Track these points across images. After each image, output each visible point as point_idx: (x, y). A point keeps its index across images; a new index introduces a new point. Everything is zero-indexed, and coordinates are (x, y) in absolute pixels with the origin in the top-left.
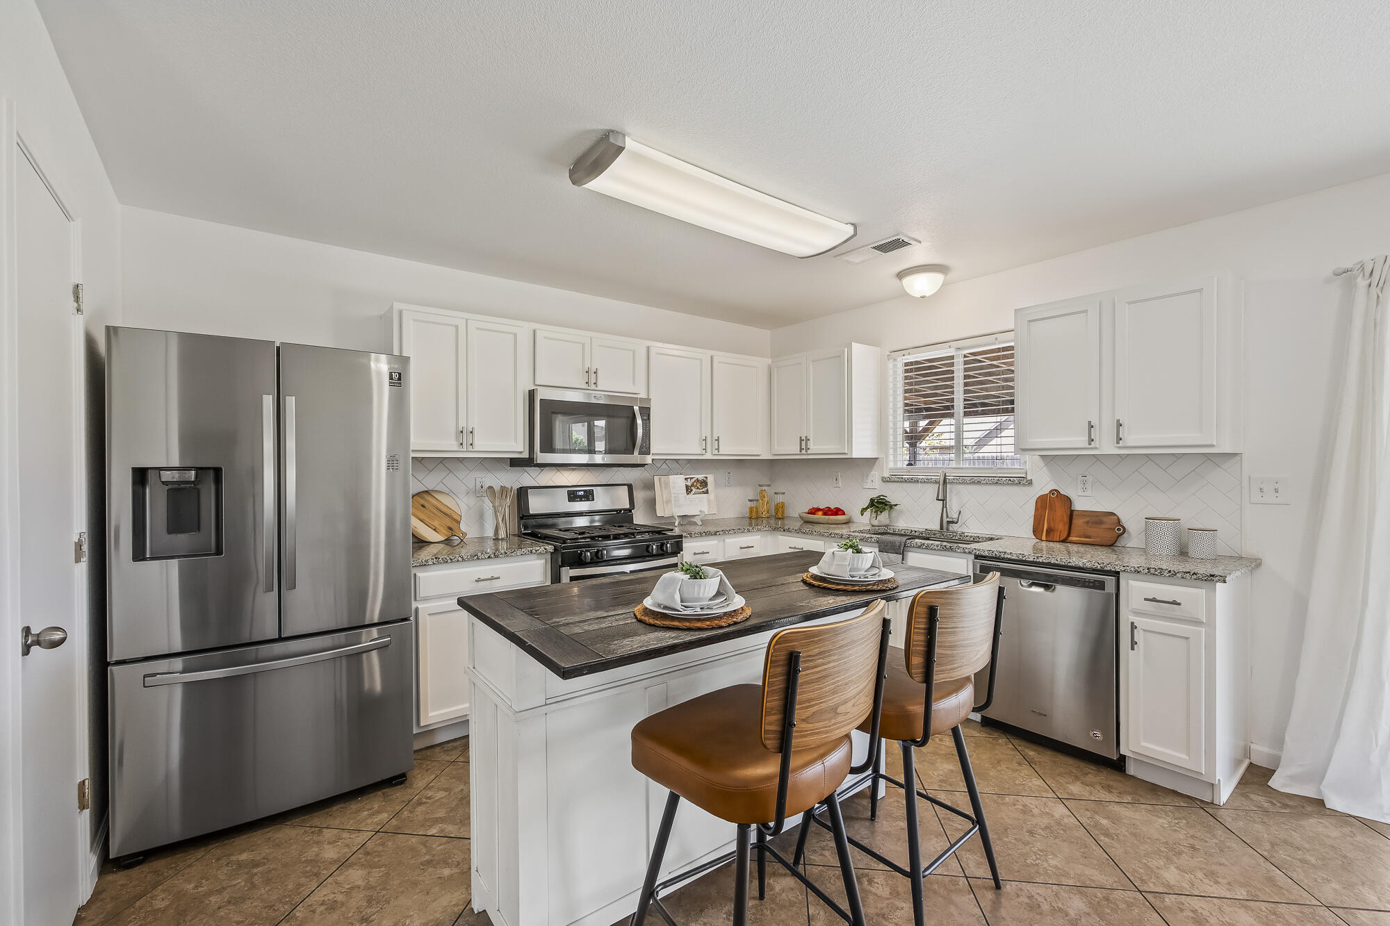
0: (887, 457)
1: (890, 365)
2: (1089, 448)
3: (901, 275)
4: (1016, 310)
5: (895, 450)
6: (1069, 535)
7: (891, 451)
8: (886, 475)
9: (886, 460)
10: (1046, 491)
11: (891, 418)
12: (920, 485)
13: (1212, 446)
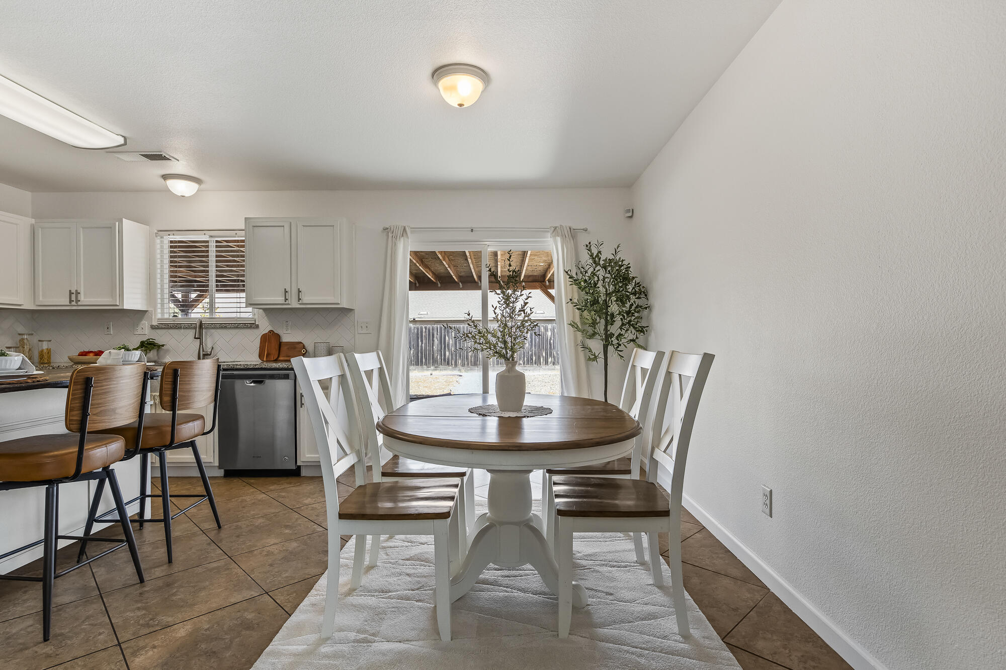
0: (155, 310)
1: (158, 241)
2: (286, 304)
3: (165, 177)
4: (245, 218)
5: (162, 304)
6: (279, 357)
7: (159, 306)
8: (155, 323)
9: (155, 313)
10: (266, 331)
11: (158, 281)
12: (182, 331)
13: (338, 304)
